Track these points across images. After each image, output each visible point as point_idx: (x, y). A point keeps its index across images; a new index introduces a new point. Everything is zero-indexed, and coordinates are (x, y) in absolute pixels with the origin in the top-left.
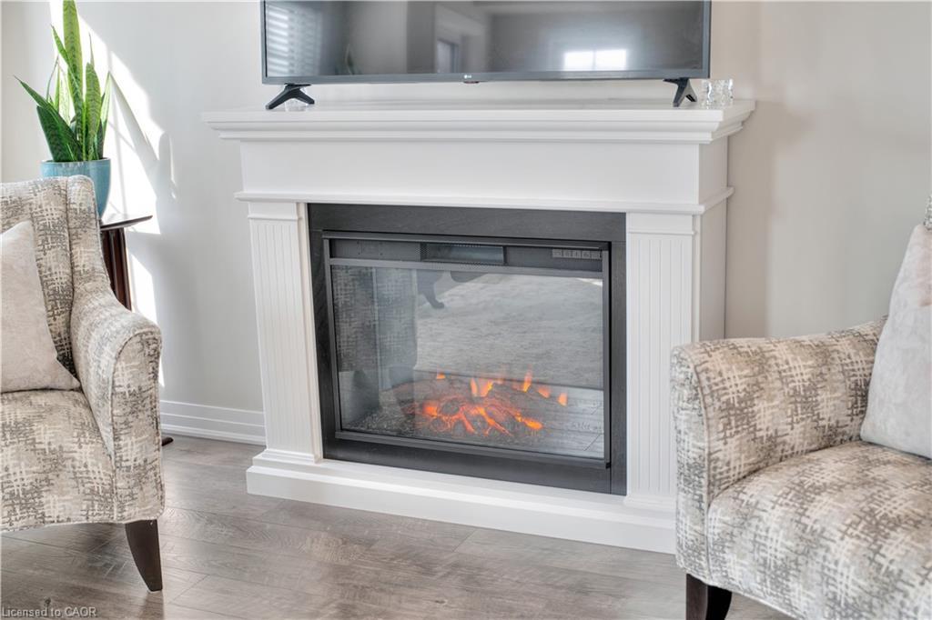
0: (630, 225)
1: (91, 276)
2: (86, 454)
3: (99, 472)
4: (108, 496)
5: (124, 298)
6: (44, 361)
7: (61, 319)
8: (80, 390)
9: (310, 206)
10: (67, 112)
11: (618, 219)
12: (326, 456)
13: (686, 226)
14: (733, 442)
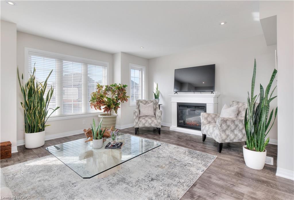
0: (207, 105)
1: (157, 108)
2: (155, 121)
3: (156, 123)
4: (157, 125)
5: (160, 109)
6: (153, 114)
7: (155, 111)
8: (155, 117)
9: (177, 103)
10: (156, 94)
11: (206, 104)
12: (177, 127)
13: (212, 105)
14: (205, 121)
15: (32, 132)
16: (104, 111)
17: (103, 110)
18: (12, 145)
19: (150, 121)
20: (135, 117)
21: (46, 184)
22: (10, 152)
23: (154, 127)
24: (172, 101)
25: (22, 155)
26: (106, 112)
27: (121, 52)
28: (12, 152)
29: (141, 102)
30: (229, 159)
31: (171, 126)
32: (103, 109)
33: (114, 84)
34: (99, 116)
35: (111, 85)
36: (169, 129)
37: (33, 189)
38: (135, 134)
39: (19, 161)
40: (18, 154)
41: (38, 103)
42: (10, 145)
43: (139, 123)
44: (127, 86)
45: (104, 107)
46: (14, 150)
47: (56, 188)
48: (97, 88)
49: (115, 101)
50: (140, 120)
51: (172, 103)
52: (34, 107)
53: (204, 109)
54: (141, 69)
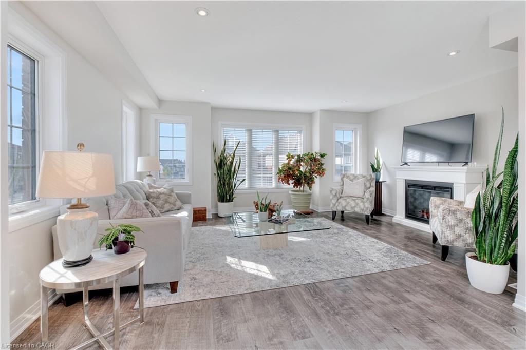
0: (454, 185)
6: (361, 194)
9: (406, 180)
10: (376, 166)
11: (452, 184)
12: (406, 218)
13: (464, 185)
15: (222, 201)
16: (294, 187)
17: (292, 186)
18: (207, 211)
19: (353, 204)
20: (331, 197)
21: (221, 243)
22: (206, 216)
23: (359, 212)
24: (397, 177)
25: (214, 221)
26: (296, 189)
27: (321, 110)
28: (207, 217)
29: (348, 177)
30: (449, 271)
31: (396, 215)
32: (292, 183)
33: (307, 154)
34: (290, 192)
35: (303, 155)
36: (392, 220)
37: (212, 243)
38: (332, 219)
39: (211, 225)
40: (211, 219)
41: (227, 174)
42: (206, 210)
43: (337, 204)
44: (326, 155)
45: (293, 181)
46: (209, 216)
47: (226, 246)
48: (287, 159)
49: (308, 174)
50: (339, 201)
51: (397, 180)
52: (223, 178)
53: (449, 192)
54: (355, 128)
